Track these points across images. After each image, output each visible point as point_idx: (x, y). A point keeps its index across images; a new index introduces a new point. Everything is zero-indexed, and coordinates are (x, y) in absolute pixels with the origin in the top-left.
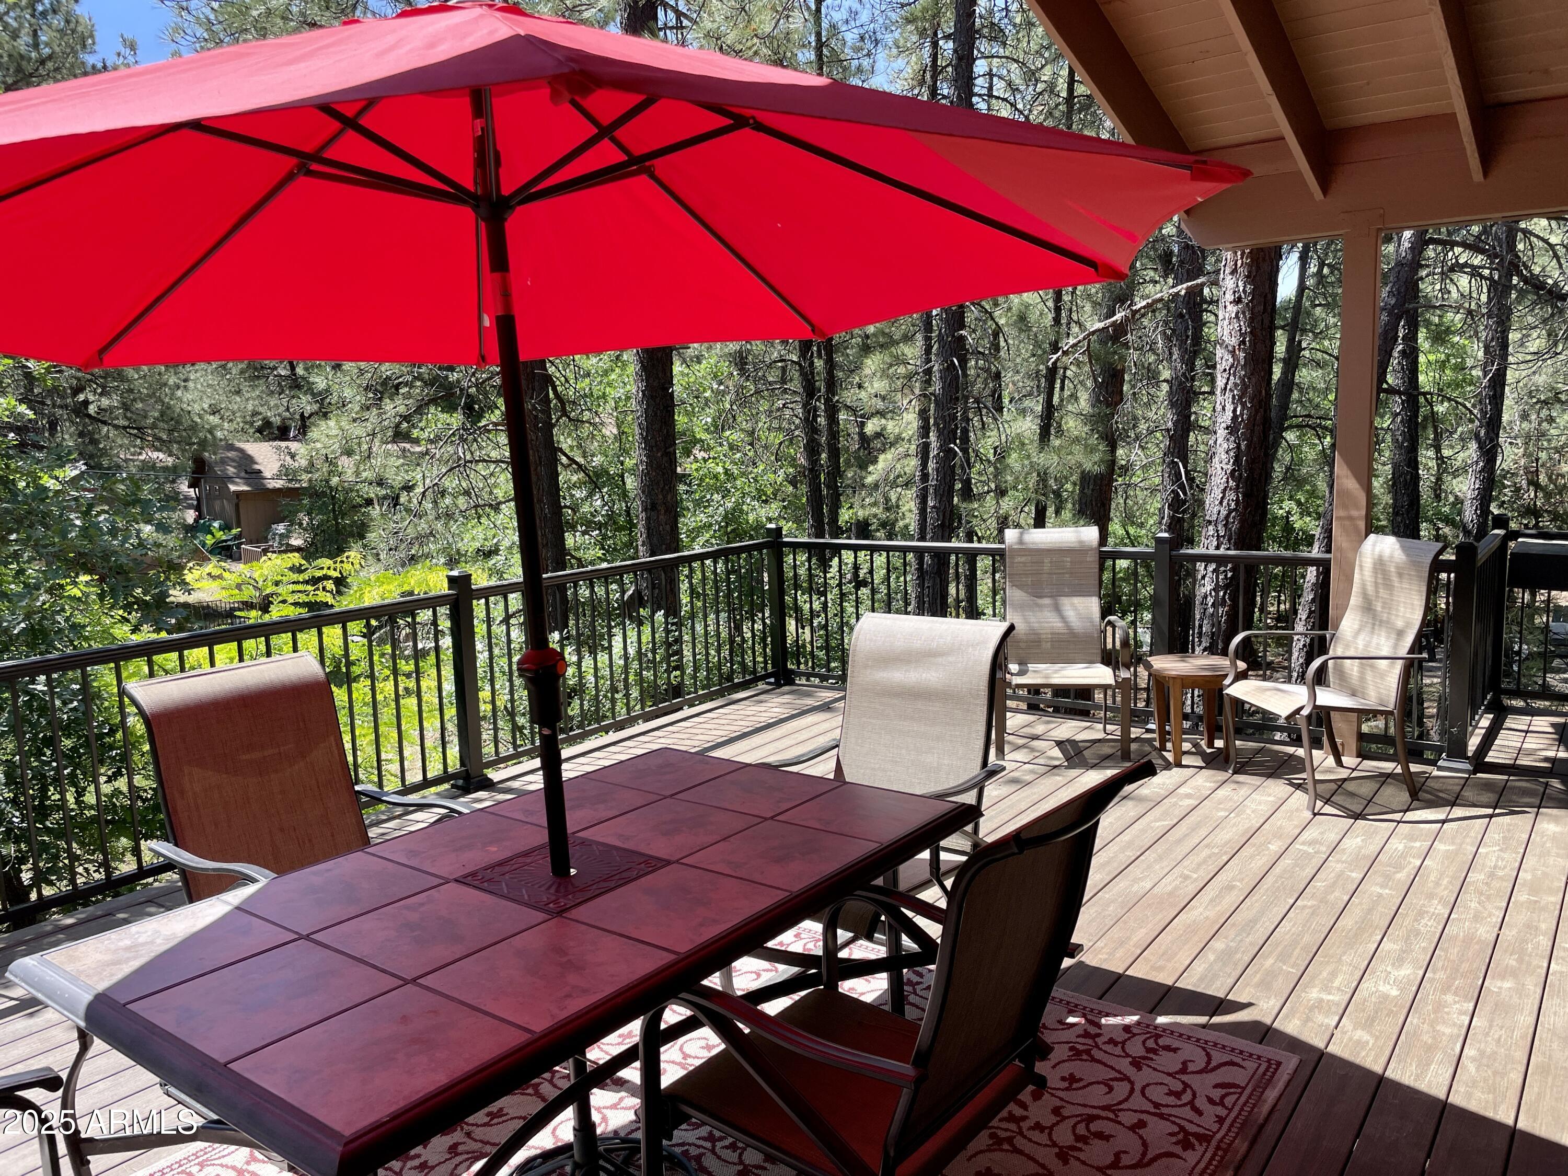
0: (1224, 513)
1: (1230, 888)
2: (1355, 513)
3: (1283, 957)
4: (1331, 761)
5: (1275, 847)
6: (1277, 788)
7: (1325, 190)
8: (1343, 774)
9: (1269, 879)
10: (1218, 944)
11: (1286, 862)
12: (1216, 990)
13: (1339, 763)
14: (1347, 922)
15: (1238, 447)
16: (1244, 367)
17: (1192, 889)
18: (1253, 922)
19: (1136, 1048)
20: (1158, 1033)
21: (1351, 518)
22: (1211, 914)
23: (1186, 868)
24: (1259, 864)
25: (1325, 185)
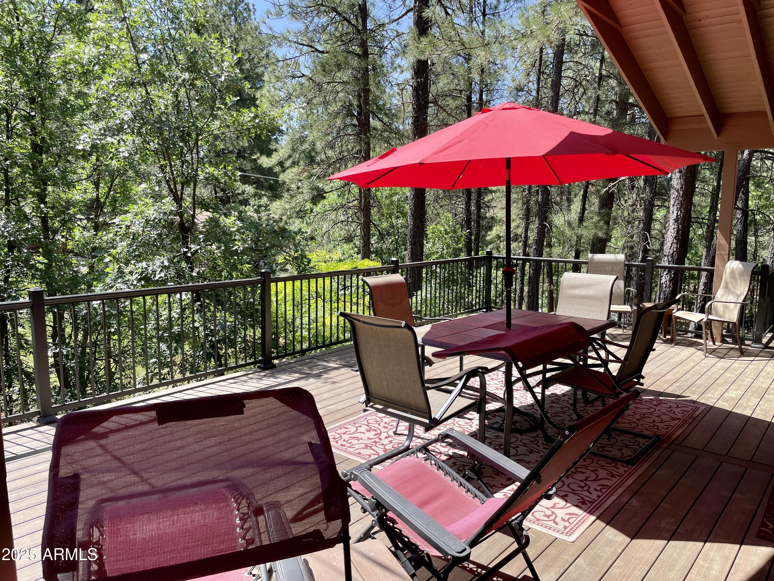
0: (671, 252)
1: (678, 373)
2: (723, 253)
3: (698, 388)
4: (711, 343)
5: (692, 364)
6: (691, 350)
7: (718, 135)
8: (715, 347)
9: (692, 371)
10: (676, 384)
11: (697, 368)
12: (678, 393)
13: (714, 344)
14: (718, 381)
15: (678, 227)
16: (682, 197)
17: (665, 372)
18: (687, 381)
19: (655, 403)
20: (661, 400)
21: (721, 254)
22: (672, 378)
23: (662, 367)
24: (687, 368)
25: (718, 132)
